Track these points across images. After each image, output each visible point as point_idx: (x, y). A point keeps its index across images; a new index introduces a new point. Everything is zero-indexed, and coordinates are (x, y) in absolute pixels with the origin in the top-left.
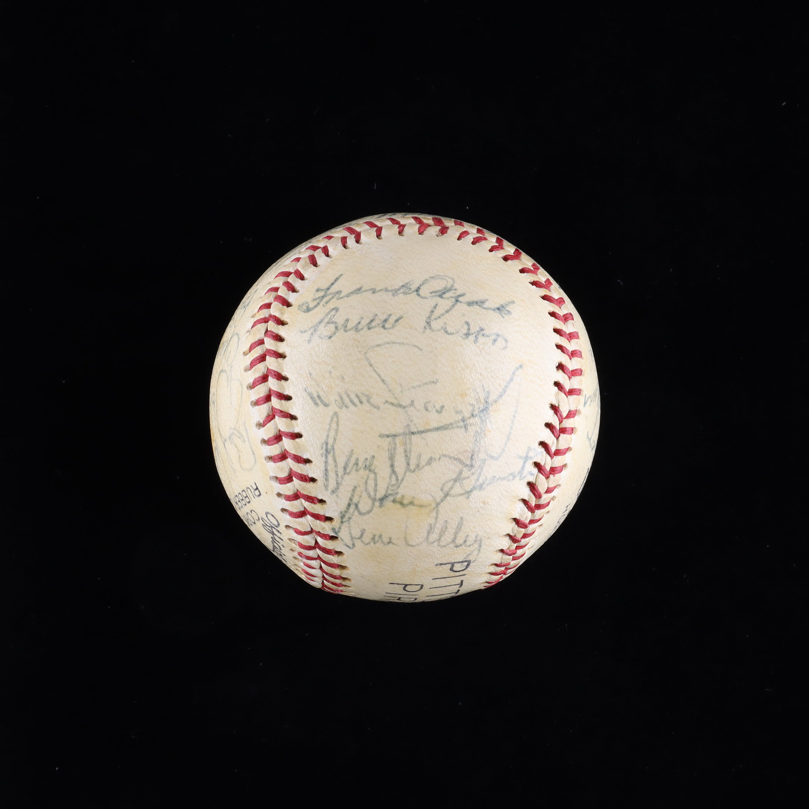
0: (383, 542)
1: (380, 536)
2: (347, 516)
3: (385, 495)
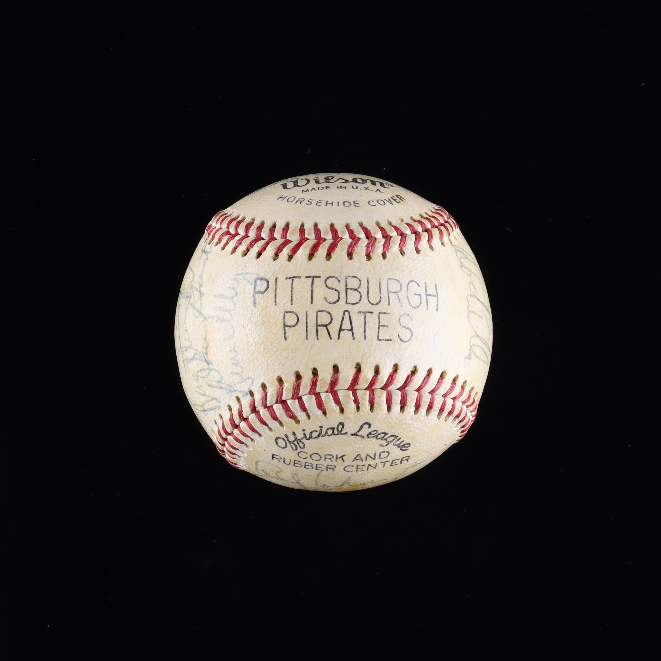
0: (236, 356)
1: (232, 359)
2: (229, 388)
3: (205, 362)
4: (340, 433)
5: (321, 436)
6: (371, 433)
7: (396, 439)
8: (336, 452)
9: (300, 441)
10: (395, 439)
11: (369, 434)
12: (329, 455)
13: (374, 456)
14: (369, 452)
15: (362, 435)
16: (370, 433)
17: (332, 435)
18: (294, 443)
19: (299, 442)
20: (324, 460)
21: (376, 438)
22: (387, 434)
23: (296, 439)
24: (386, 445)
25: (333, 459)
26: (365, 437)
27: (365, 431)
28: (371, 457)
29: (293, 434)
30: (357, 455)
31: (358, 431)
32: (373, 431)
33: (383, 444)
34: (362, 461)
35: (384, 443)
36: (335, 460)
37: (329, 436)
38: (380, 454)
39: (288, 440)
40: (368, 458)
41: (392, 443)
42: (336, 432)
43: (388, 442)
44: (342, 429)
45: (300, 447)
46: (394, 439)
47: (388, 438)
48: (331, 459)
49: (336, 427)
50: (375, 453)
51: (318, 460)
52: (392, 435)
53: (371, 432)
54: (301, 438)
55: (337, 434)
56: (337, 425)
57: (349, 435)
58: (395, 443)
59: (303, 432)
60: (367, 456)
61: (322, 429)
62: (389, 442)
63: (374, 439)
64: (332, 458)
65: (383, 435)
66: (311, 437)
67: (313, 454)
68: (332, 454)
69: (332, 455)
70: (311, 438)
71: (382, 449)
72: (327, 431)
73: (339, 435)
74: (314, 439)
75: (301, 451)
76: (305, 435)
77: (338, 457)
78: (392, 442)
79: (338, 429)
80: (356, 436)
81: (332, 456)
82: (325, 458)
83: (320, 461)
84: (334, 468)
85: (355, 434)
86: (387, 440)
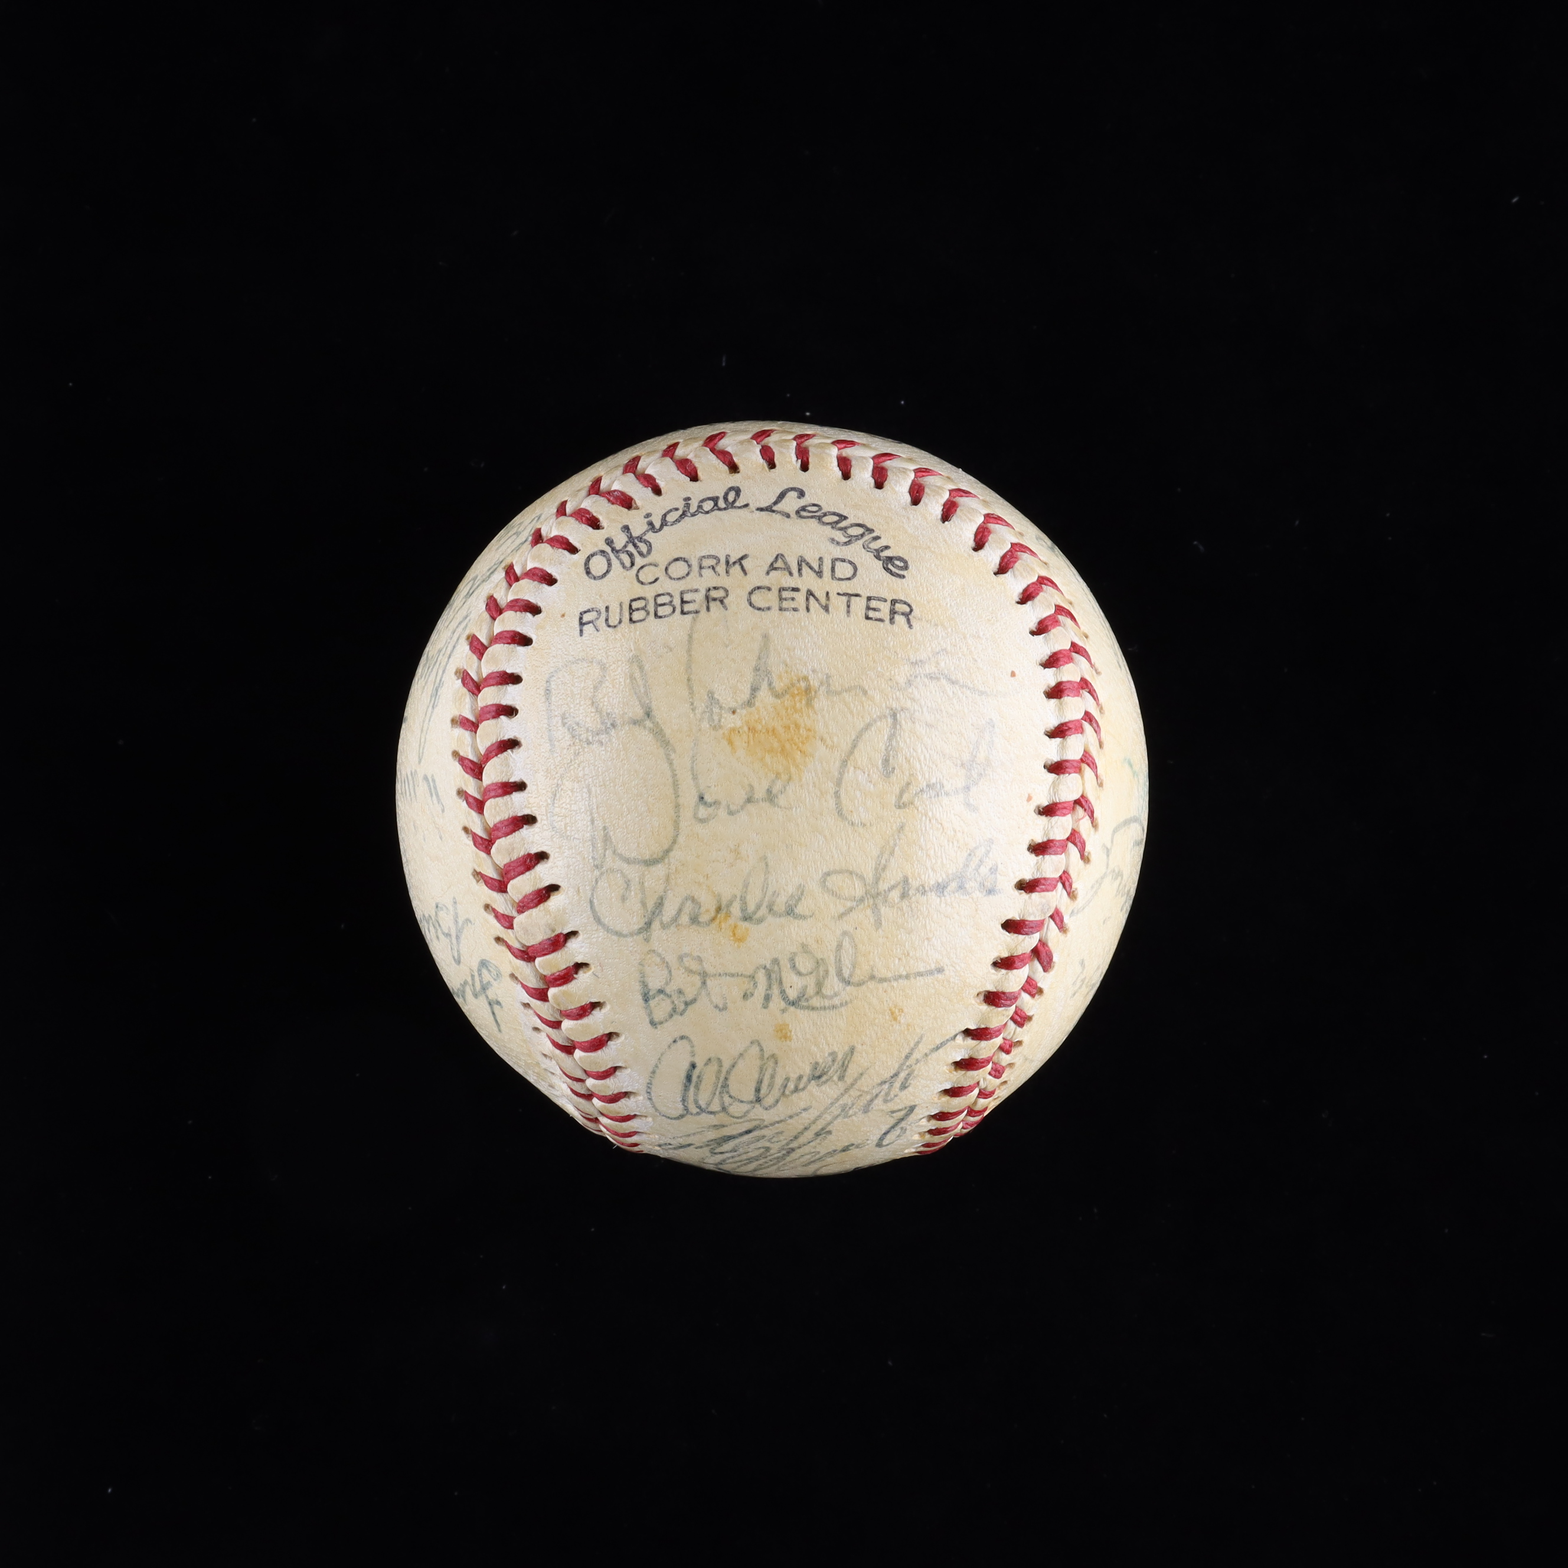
4: (731, 505)
5: (687, 516)
6: (807, 508)
7: (868, 534)
8: (725, 549)
9: (641, 538)
10: (866, 533)
11: (801, 510)
12: (709, 557)
13: (819, 566)
14: (806, 552)
15: (785, 511)
16: (804, 509)
17: (713, 511)
18: (627, 549)
19: (637, 542)
20: (698, 575)
21: (818, 521)
22: (846, 518)
23: (631, 540)
24: (846, 544)
25: (718, 569)
26: (793, 515)
27: (791, 503)
28: (811, 568)
29: (623, 531)
30: (775, 556)
31: (775, 503)
32: (810, 506)
33: (836, 539)
34: (791, 574)
35: (840, 536)
36: (725, 571)
37: (707, 512)
38: (832, 563)
39: (613, 549)
40: (803, 569)
41: (861, 542)
42: (721, 504)
43: (849, 537)
44: (735, 497)
45: (641, 554)
46: (864, 533)
47: (849, 527)
48: (713, 568)
49: (721, 495)
50: (821, 559)
51: (683, 577)
52: (858, 522)
53: (806, 506)
54: (641, 533)
55: (725, 509)
56: (724, 491)
57: (754, 509)
58: (867, 543)
59: (647, 520)
60: (801, 561)
61: (689, 502)
62: (852, 536)
63: (813, 523)
64: (716, 564)
65: (836, 518)
66: (664, 523)
67: (672, 562)
68: (716, 555)
69: (717, 557)
70: (666, 525)
71: (838, 552)
72: (700, 504)
73: (730, 510)
74: (672, 525)
75: (643, 565)
76: (651, 524)
77: (732, 560)
78: (859, 539)
79: (725, 498)
80: (770, 513)
81: (715, 558)
82: (701, 568)
83: (690, 577)
84: (724, 598)
85: (769, 509)
86: (845, 532)
